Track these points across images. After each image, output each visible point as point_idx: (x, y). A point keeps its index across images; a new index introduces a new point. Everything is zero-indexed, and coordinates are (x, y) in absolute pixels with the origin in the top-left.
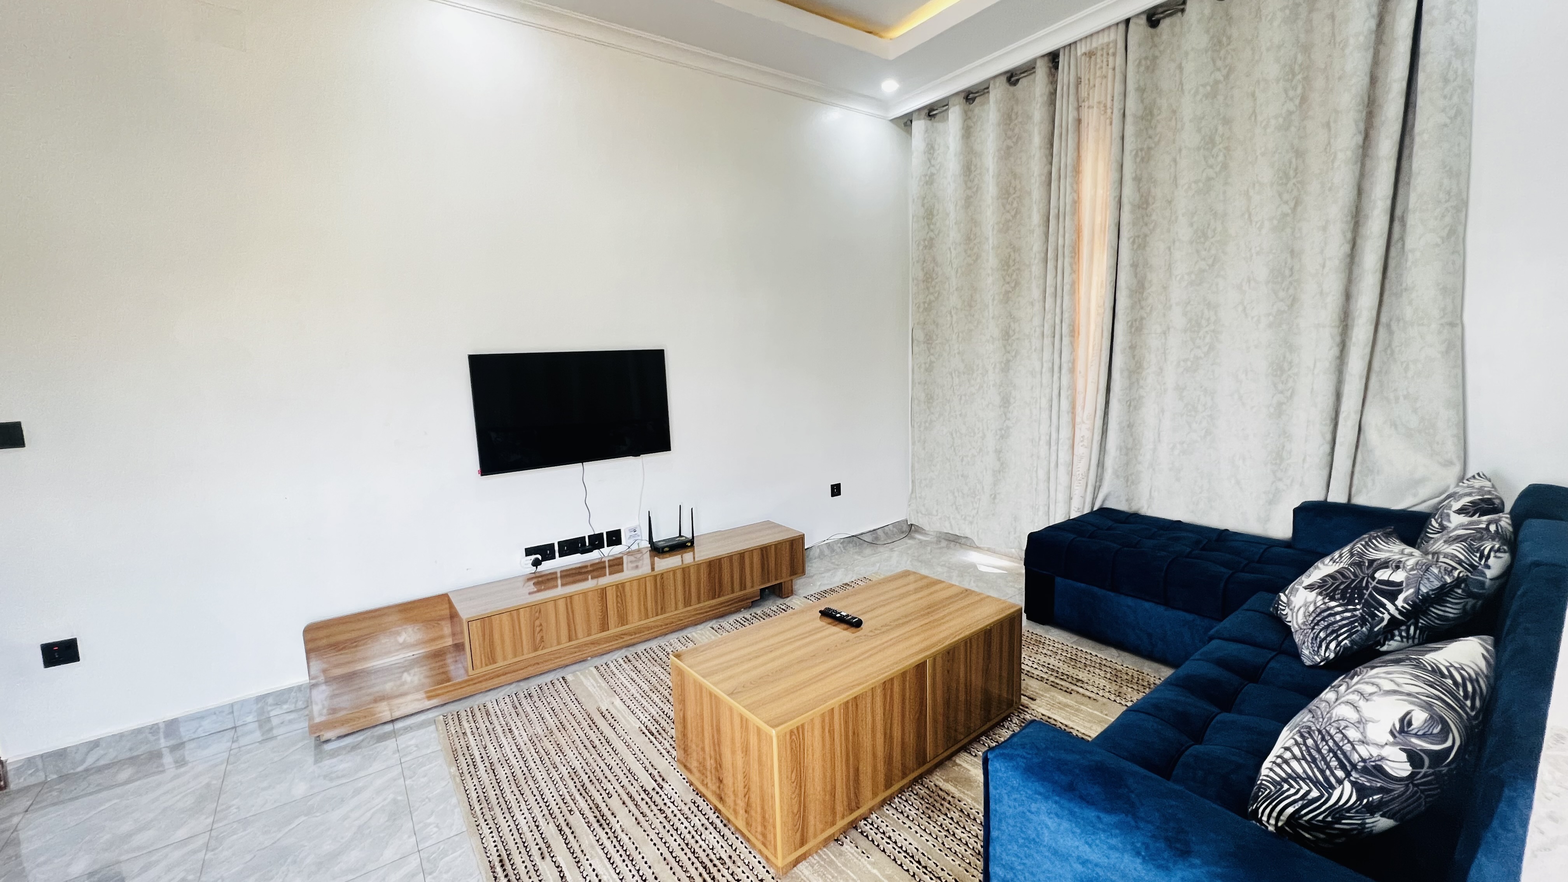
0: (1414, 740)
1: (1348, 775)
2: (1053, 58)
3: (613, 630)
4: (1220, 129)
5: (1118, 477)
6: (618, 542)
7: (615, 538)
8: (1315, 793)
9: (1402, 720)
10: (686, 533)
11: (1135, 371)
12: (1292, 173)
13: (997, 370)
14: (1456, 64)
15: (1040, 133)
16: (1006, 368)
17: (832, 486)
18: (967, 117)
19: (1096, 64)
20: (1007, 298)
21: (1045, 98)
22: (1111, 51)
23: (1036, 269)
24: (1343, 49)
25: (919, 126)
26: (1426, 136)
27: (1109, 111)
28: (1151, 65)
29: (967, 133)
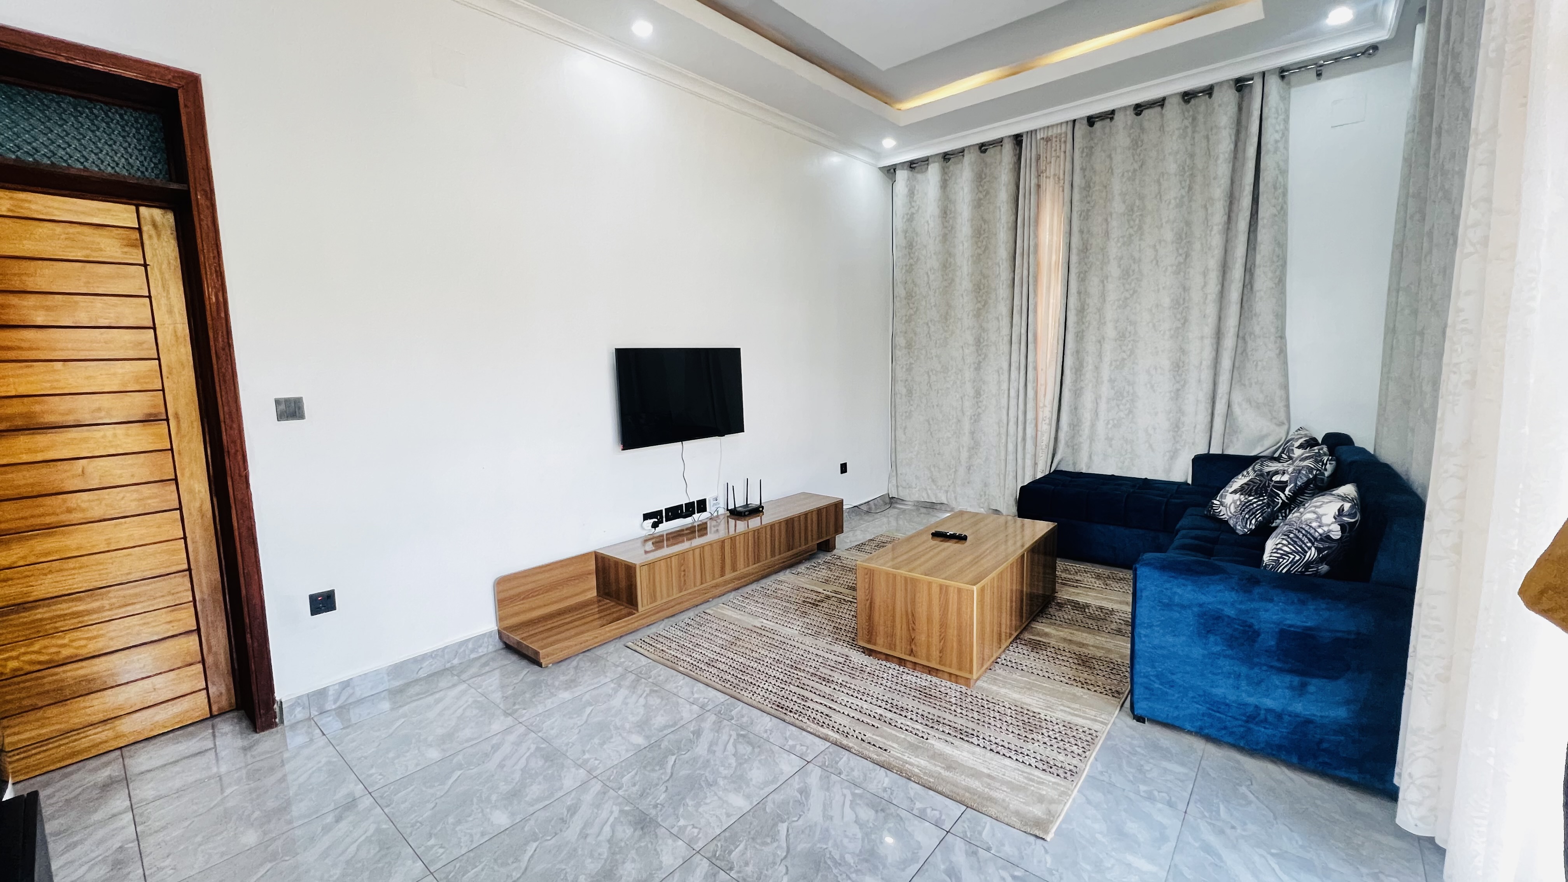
0: (1345, 519)
1: (1313, 544)
2: (1018, 139)
5: (1068, 446)
6: (704, 510)
7: (702, 506)
8: (1298, 557)
9: (1339, 510)
11: (1079, 370)
13: (972, 369)
14: (1280, 179)
15: (1007, 191)
16: (978, 368)
17: (842, 465)
18: (944, 172)
19: (1052, 147)
20: (978, 314)
21: (1011, 166)
22: (1063, 139)
23: (1003, 292)
24: (1216, 161)
25: (902, 175)
28: (1089, 152)
29: (945, 184)
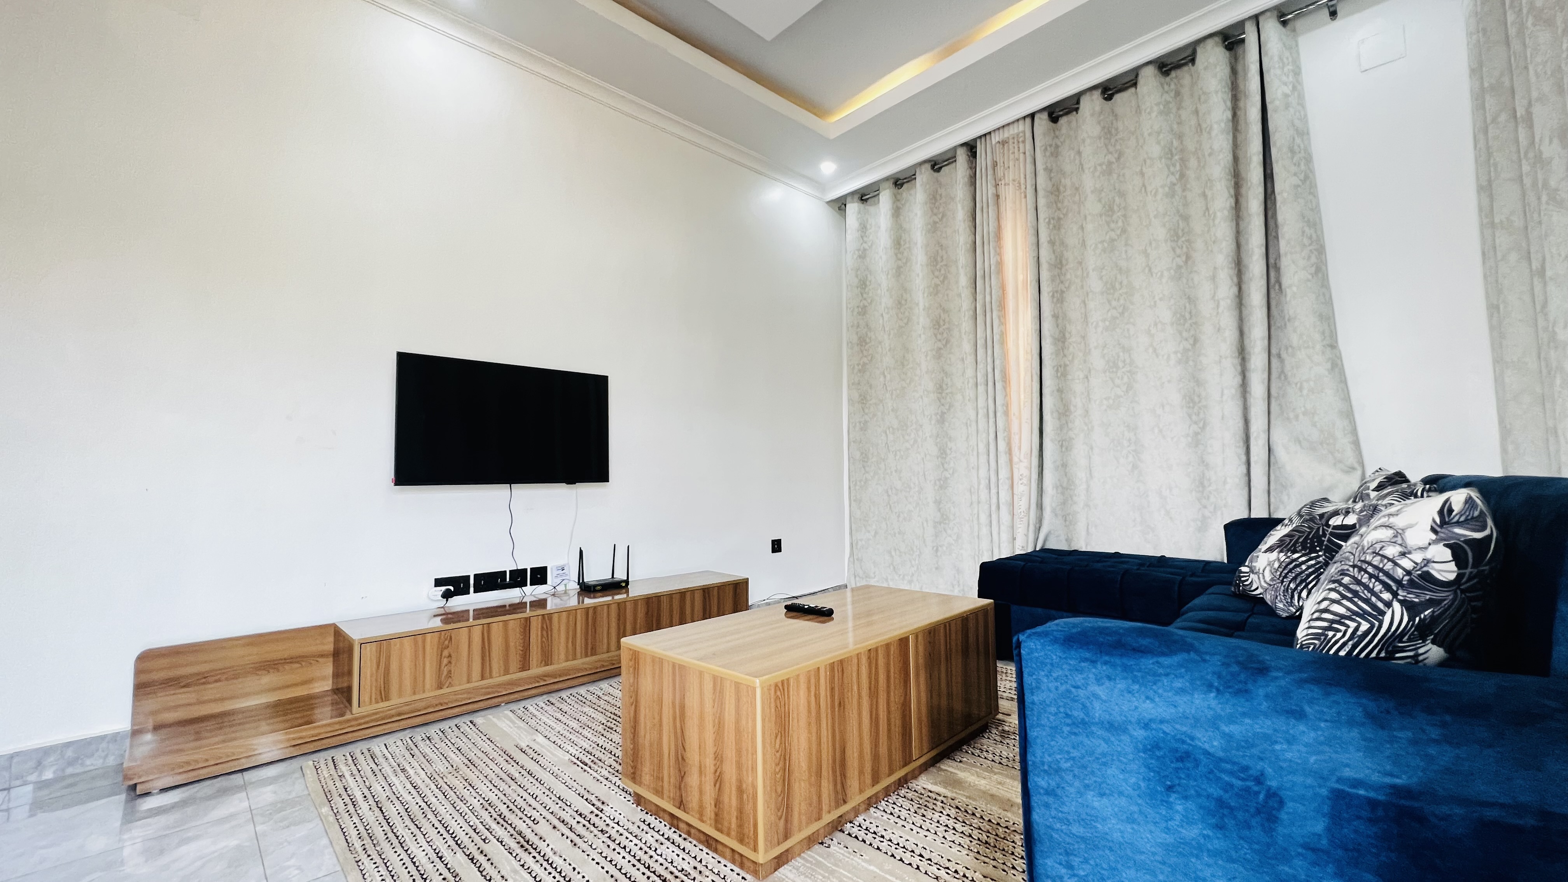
0: (1458, 531)
1: (1395, 594)
2: (971, 147)
3: (536, 670)
4: (1117, 199)
5: (1056, 515)
6: (543, 581)
7: (539, 576)
8: (1365, 626)
9: (1441, 512)
10: (620, 575)
11: (1064, 413)
12: (1180, 233)
13: (933, 422)
14: (1298, 141)
15: (963, 208)
16: (942, 419)
17: (773, 541)
18: (896, 199)
19: (1009, 150)
20: (938, 355)
21: (966, 179)
22: (1020, 140)
23: (966, 325)
24: (1209, 133)
25: (853, 208)
26: (1285, 195)
27: (1023, 187)
28: (1055, 152)
29: (897, 212)
